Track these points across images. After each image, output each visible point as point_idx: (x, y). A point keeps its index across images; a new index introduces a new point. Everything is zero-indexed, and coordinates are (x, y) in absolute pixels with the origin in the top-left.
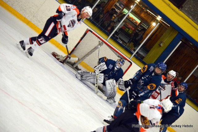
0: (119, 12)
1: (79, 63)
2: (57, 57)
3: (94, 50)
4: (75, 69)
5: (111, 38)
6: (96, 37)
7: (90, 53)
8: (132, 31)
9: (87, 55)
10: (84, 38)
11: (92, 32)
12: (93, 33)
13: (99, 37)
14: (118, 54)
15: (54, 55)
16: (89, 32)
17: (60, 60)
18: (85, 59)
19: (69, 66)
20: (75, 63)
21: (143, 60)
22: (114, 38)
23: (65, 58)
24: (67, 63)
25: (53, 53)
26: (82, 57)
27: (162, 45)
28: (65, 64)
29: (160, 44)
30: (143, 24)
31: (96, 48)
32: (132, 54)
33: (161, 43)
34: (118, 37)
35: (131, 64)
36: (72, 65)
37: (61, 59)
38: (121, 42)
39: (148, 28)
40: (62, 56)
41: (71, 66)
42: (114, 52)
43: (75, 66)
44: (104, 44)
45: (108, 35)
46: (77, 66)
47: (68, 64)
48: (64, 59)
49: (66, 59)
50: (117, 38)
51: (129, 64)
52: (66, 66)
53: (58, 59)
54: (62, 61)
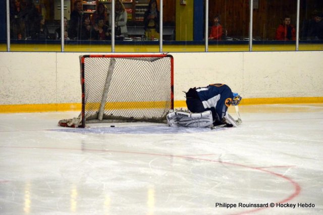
0: (95, 4)
1: (102, 109)
2: (69, 125)
3: (109, 77)
4: (104, 121)
5: (116, 43)
6: (99, 58)
7: (107, 85)
8: (131, 15)
9: (106, 90)
10: (85, 71)
11: (88, 56)
12: (93, 56)
13: (103, 56)
14: (147, 58)
15: (63, 124)
16: (85, 59)
17: (76, 126)
18: (106, 97)
19: (93, 123)
20: (98, 113)
21: (177, 40)
22: (120, 42)
23: (81, 117)
24: (87, 122)
25: (59, 123)
26: (100, 98)
27: (185, 2)
28: (87, 125)
29: (182, 2)
31: (109, 73)
32: (158, 43)
35: (171, 57)
36: (96, 118)
37: (77, 123)
38: (131, 40)
40: (74, 118)
41: (97, 121)
42: (137, 60)
43: (101, 118)
44: (117, 60)
45: (110, 44)
46: (104, 115)
47: (90, 121)
48: (81, 119)
49: (83, 117)
51: (169, 59)
52: (91, 126)
53: (73, 126)
54: (81, 124)
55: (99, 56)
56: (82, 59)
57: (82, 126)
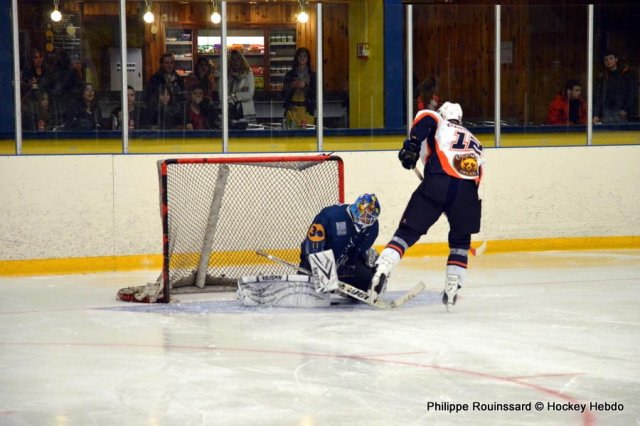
0: (191, 59)
1: (204, 265)
2: (139, 298)
3: (217, 202)
4: (209, 288)
5: (231, 135)
6: (197, 165)
7: (213, 217)
8: (262, 79)
9: (211, 227)
10: (169, 190)
11: (175, 162)
12: (183, 162)
13: (205, 161)
14: (291, 164)
15: (127, 296)
16: (169, 166)
17: (153, 299)
18: (212, 242)
19: (186, 293)
20: (196, 274)
21: (352, 127)
22: (239, 132)
23: (162, 281)
24: (174, 291)
25: (119, 293)
26: (200, 243)
27: (366, 53)
28: (173, 297)
29: (361, 52)
30: (276, 40)
31: (218, 194)
32: (314, 134)
33: (361, 48)
34: (243, 120)
35: (339, 160)
36: (192, 283)
37: (154, 293)
38: (261, 128)
39: (294, 40)
40: (149, 285)
41: (194, 289)
42: (271, 166)
43: (201, 282)
44: (232, 167)
45: (218, 136)
46: (208, 276)
47: (180, 290)
48: (162, 286)
49: (167, 282)
50: (245, 125)
51: (334, 164)
52: (181, 299)
53: (146, 300)
54: (162, 296)
55: (197, 161)
56: (163, 167)
57: (164, 299)
